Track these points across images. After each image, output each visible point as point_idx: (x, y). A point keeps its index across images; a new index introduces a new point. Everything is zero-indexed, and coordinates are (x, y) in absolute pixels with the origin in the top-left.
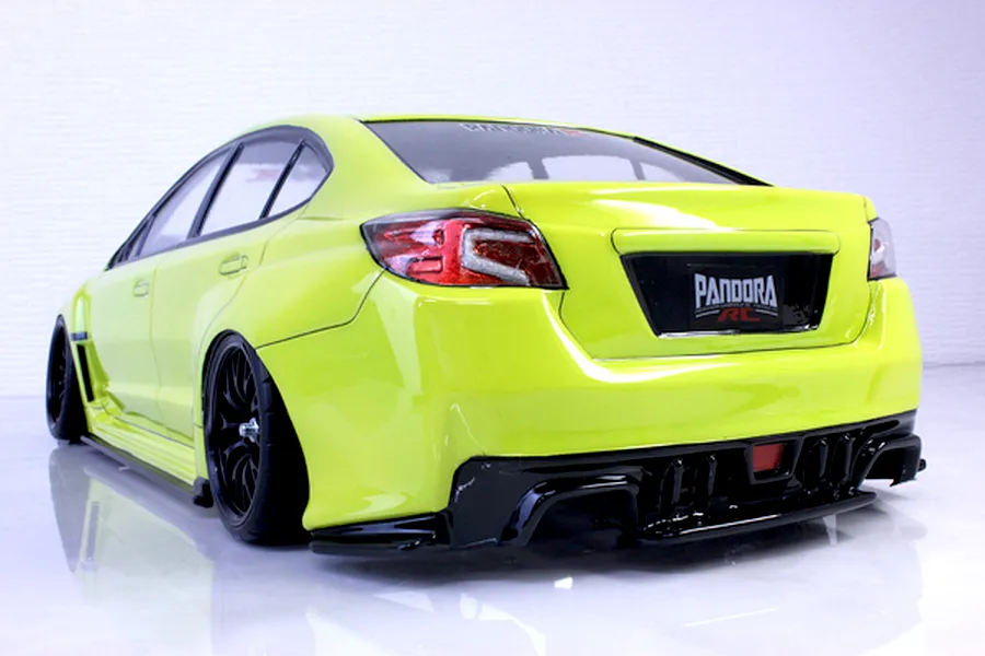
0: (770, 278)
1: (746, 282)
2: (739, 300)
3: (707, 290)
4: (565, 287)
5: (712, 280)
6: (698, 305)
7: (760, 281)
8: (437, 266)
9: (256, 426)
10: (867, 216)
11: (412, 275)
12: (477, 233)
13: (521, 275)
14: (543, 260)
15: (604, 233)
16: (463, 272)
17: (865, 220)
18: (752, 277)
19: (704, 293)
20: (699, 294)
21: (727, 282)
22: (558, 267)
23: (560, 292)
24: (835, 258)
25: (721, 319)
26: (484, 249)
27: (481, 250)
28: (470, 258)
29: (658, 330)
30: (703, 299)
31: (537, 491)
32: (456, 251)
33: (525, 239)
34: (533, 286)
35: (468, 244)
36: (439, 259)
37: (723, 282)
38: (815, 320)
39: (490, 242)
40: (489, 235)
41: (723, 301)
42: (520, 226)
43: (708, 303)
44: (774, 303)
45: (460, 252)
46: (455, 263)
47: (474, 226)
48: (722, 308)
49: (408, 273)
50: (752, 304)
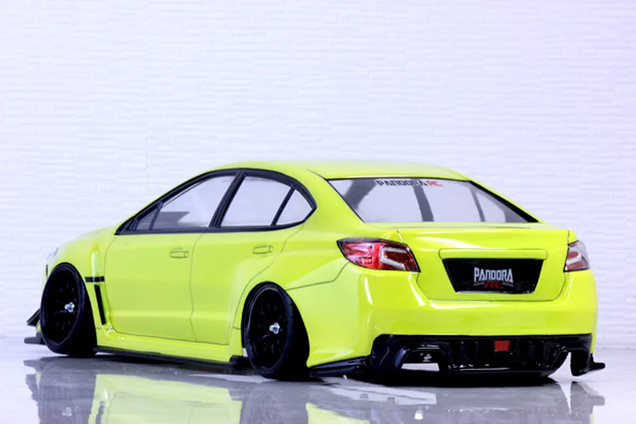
0: (510, 270)
1: (498, 271)
2: (494, 279)
3: (480, 274)
4: (419, 271)
5: (482, 270)
6: (475, 280)
7: (505, 271)
8: (370, 261)
9: (278, 327)
10: (568, 241)
11: (358, 263)
12: (386, 249)
13: (402, 266)
14: (411, 260)
15: (437, 250)
16: (380, 264)
17: (566, 243)
18: (501, 269)
19: (478, 275)
20: (476, 276)
21: (489, 271)
22: (417, 264)
23: (417, 273)
24: (544, 262)
25: (486, 286)
26: (389, 255)
27: (388, 255)
28: (384, 259)
29: (457, 289)
30: (478, 278)
31: (405, 349)
32: (377, 255)
33: (405, 252)
34: (407, 270)
35: (383, 253)
36: (371, 258)
37: (487, 271)
38: (532, 289)
39: (392, 253)
40: (391, 249)
41: (486, 279)
42: (403, 247)
43: (480, 280)
44: (511, 281)
45: (379, 255)
46: (377, 260)
47: (385, 246)
48: (486, 282)
49: (357, 262)
50: (501, 281)
